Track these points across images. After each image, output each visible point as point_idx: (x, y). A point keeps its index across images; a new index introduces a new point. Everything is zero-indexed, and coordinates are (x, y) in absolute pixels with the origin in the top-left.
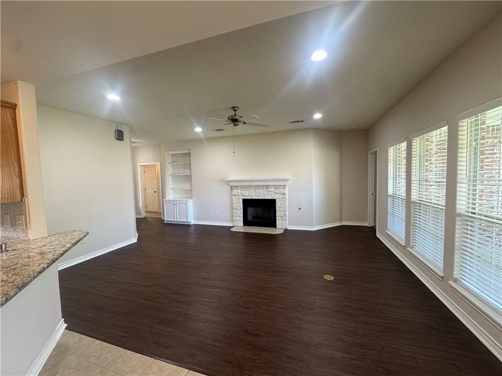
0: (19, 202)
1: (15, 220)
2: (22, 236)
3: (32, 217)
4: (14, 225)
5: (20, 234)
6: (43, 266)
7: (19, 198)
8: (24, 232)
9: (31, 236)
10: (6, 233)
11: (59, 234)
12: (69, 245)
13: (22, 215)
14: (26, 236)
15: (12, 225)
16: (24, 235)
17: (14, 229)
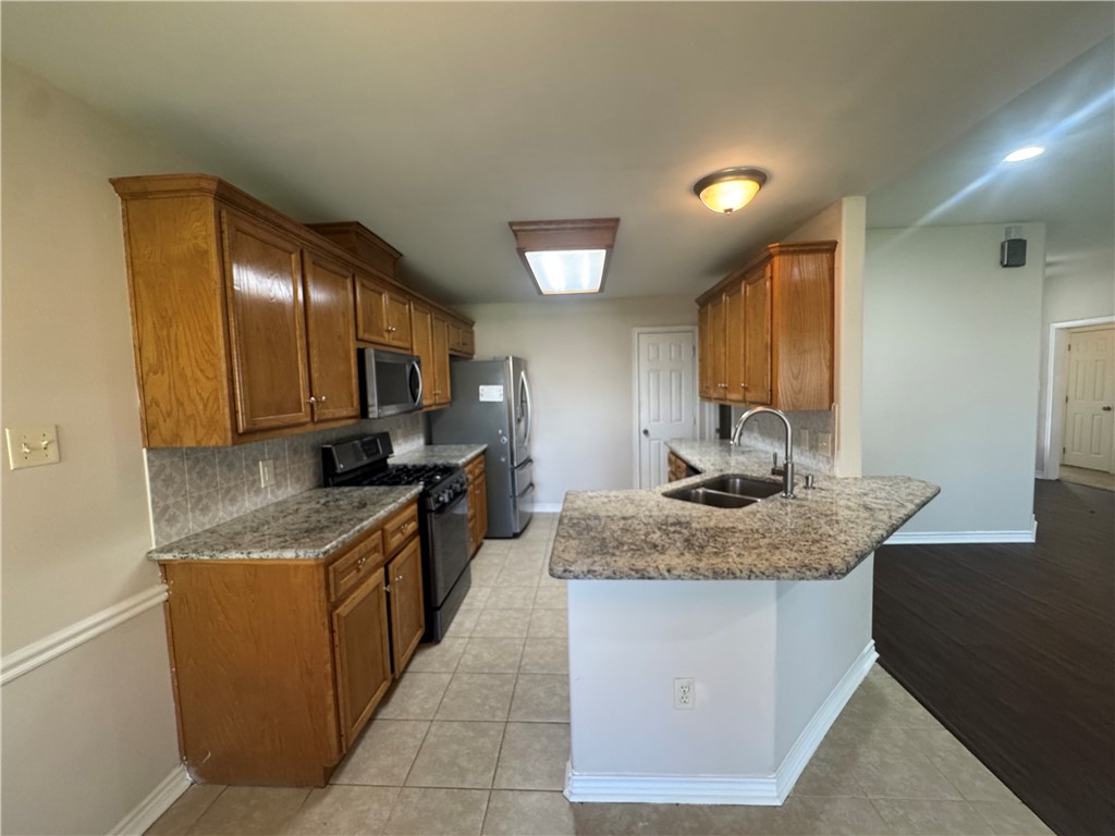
0: (825, 411)
1: (817, 440)
2: (824, 467)
3: (842, 440)
4: (814, 447)
5: (821, 464)
6: (880, 532)
7: (826, 405)
8: (828, 462)
9: (838, 473)
10: (802, 458)
11: (882, 478)
12: (911, 507)
13: (827, 432)
14: (830, 470)
15: (811, 448)
16: (828, 467)
17: (814, 455)
